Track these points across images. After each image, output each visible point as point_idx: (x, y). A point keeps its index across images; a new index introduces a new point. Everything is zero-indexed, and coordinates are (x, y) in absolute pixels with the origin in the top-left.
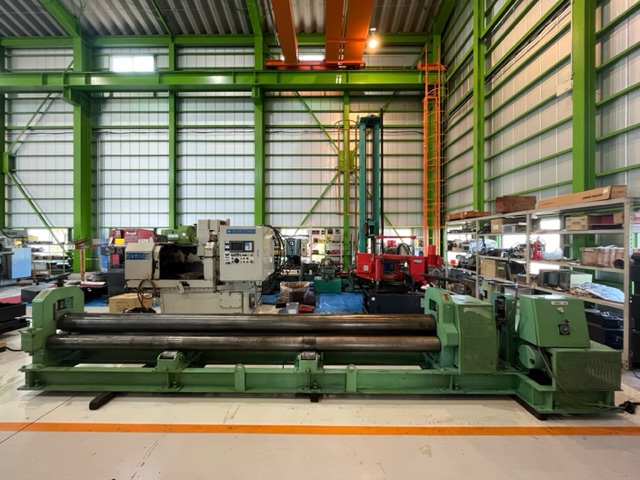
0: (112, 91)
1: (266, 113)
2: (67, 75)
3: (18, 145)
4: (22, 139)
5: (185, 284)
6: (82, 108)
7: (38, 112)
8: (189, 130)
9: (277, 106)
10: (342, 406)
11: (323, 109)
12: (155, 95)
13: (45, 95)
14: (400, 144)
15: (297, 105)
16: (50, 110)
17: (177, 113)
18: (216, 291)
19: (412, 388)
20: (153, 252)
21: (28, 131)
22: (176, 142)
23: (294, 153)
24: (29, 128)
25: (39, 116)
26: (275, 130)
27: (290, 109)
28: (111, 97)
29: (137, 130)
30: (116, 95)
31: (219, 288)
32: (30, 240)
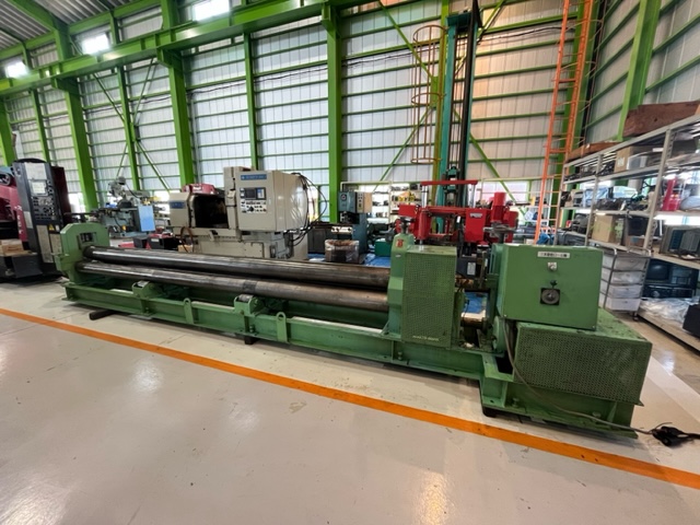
0: (196, 46)
1: (342, 39)
2: (157, 35)
3: (139, 115)
4: (140, 109)
5: (215, 233)
6: (175, 70)
7: (147, 80)
8: (266, 78)
9: (356, 28)
10: (268, 352)
11: (413, 20)
12: (233, 41)
13: (148, 62)
14: (526, 54)
15: (381, 21)
16: (156, 76)
17: (253, 59)
18: (241, 241)
19: (349, 349)
20: (188, 200)
21: (143, 101)
22: (254, 94)
23: (375, 89)
24: (143, 97)
25: (148, 83)
26: (353, 62)
27: (371, 29)
28: (198, 53)
29: (221, 86)
30: (201, 48)
31: (244, 237)
32: (155, 200)
